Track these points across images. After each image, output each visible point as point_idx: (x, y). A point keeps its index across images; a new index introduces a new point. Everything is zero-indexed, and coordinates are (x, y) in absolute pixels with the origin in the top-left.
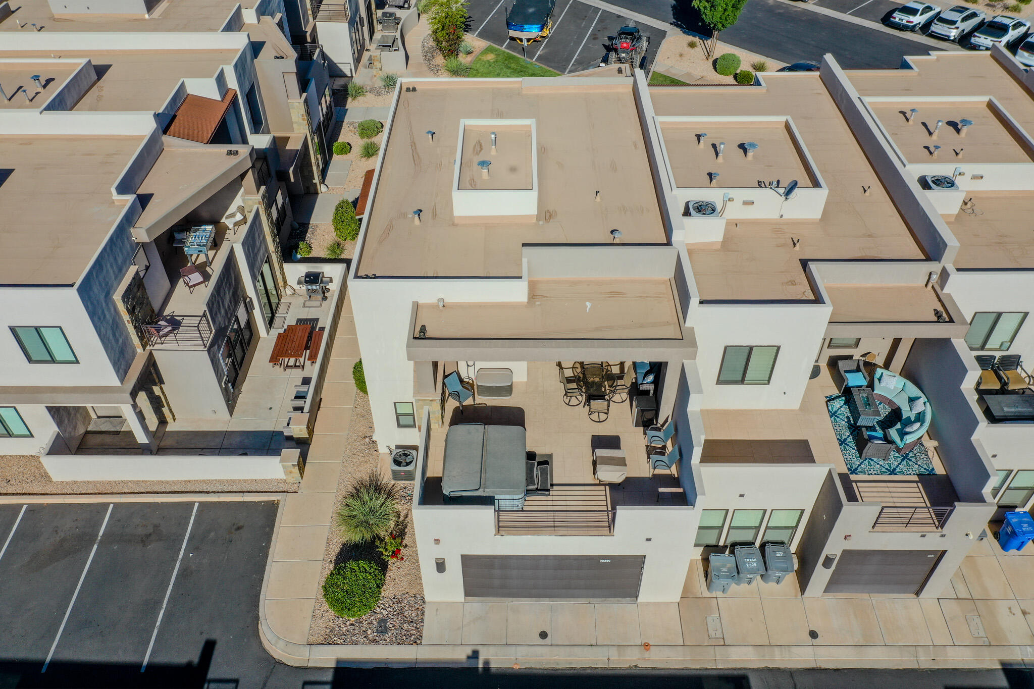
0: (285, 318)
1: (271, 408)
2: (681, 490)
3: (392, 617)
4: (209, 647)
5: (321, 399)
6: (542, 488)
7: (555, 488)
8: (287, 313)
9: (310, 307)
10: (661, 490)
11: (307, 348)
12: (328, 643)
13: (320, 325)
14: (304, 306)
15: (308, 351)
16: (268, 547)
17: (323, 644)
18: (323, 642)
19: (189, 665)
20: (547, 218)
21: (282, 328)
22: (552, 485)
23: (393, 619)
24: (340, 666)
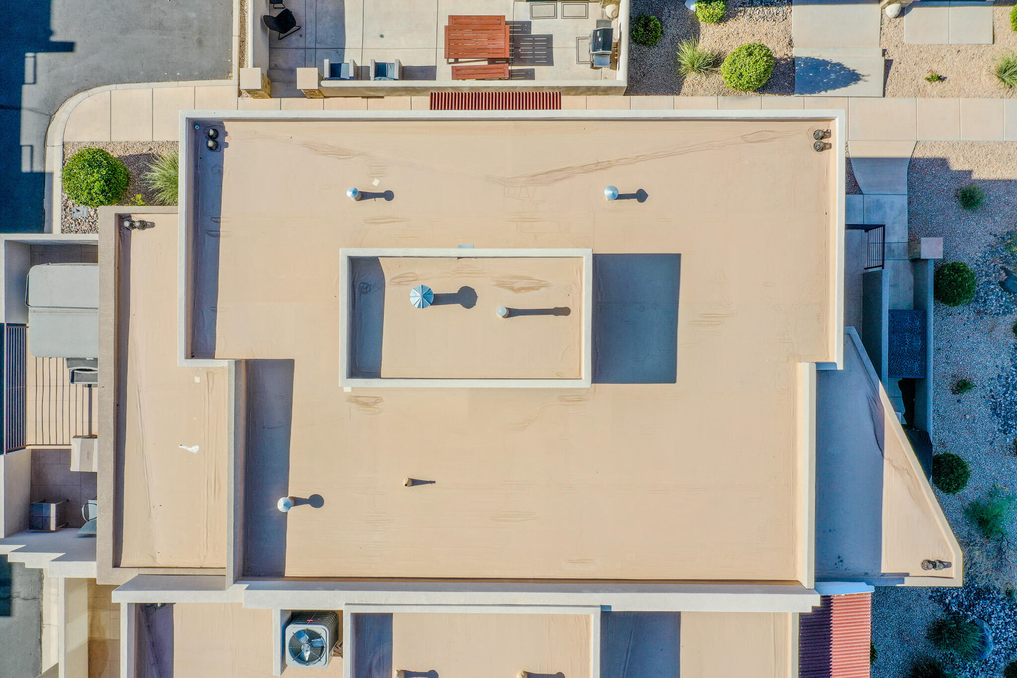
0: (555, 16)
1: (382, 36)
2: (53, 527)
3: (87, 220)
4: (68, 47)
5: (383, 97)
6: (75, 375)
7: (87, 390)
8: (564, 17)
9: (578, 48)
10: (53, 507)
11: (492, 61)
12: (65, 162)
13: (539, 70)
14: (578, 39)
15: (486, 63)
16: (176, 79)
17: (64, 157)
18: (66, 157)
19: (51, 33)
20: (358, 399)
21: (532, 17)
22: (90, 386)
23: (86, 222)
24: (47, 177)
